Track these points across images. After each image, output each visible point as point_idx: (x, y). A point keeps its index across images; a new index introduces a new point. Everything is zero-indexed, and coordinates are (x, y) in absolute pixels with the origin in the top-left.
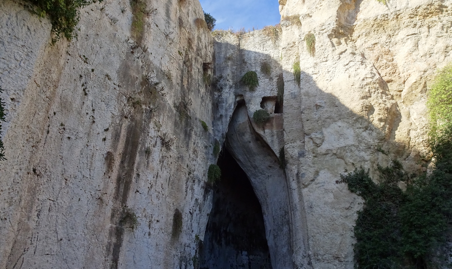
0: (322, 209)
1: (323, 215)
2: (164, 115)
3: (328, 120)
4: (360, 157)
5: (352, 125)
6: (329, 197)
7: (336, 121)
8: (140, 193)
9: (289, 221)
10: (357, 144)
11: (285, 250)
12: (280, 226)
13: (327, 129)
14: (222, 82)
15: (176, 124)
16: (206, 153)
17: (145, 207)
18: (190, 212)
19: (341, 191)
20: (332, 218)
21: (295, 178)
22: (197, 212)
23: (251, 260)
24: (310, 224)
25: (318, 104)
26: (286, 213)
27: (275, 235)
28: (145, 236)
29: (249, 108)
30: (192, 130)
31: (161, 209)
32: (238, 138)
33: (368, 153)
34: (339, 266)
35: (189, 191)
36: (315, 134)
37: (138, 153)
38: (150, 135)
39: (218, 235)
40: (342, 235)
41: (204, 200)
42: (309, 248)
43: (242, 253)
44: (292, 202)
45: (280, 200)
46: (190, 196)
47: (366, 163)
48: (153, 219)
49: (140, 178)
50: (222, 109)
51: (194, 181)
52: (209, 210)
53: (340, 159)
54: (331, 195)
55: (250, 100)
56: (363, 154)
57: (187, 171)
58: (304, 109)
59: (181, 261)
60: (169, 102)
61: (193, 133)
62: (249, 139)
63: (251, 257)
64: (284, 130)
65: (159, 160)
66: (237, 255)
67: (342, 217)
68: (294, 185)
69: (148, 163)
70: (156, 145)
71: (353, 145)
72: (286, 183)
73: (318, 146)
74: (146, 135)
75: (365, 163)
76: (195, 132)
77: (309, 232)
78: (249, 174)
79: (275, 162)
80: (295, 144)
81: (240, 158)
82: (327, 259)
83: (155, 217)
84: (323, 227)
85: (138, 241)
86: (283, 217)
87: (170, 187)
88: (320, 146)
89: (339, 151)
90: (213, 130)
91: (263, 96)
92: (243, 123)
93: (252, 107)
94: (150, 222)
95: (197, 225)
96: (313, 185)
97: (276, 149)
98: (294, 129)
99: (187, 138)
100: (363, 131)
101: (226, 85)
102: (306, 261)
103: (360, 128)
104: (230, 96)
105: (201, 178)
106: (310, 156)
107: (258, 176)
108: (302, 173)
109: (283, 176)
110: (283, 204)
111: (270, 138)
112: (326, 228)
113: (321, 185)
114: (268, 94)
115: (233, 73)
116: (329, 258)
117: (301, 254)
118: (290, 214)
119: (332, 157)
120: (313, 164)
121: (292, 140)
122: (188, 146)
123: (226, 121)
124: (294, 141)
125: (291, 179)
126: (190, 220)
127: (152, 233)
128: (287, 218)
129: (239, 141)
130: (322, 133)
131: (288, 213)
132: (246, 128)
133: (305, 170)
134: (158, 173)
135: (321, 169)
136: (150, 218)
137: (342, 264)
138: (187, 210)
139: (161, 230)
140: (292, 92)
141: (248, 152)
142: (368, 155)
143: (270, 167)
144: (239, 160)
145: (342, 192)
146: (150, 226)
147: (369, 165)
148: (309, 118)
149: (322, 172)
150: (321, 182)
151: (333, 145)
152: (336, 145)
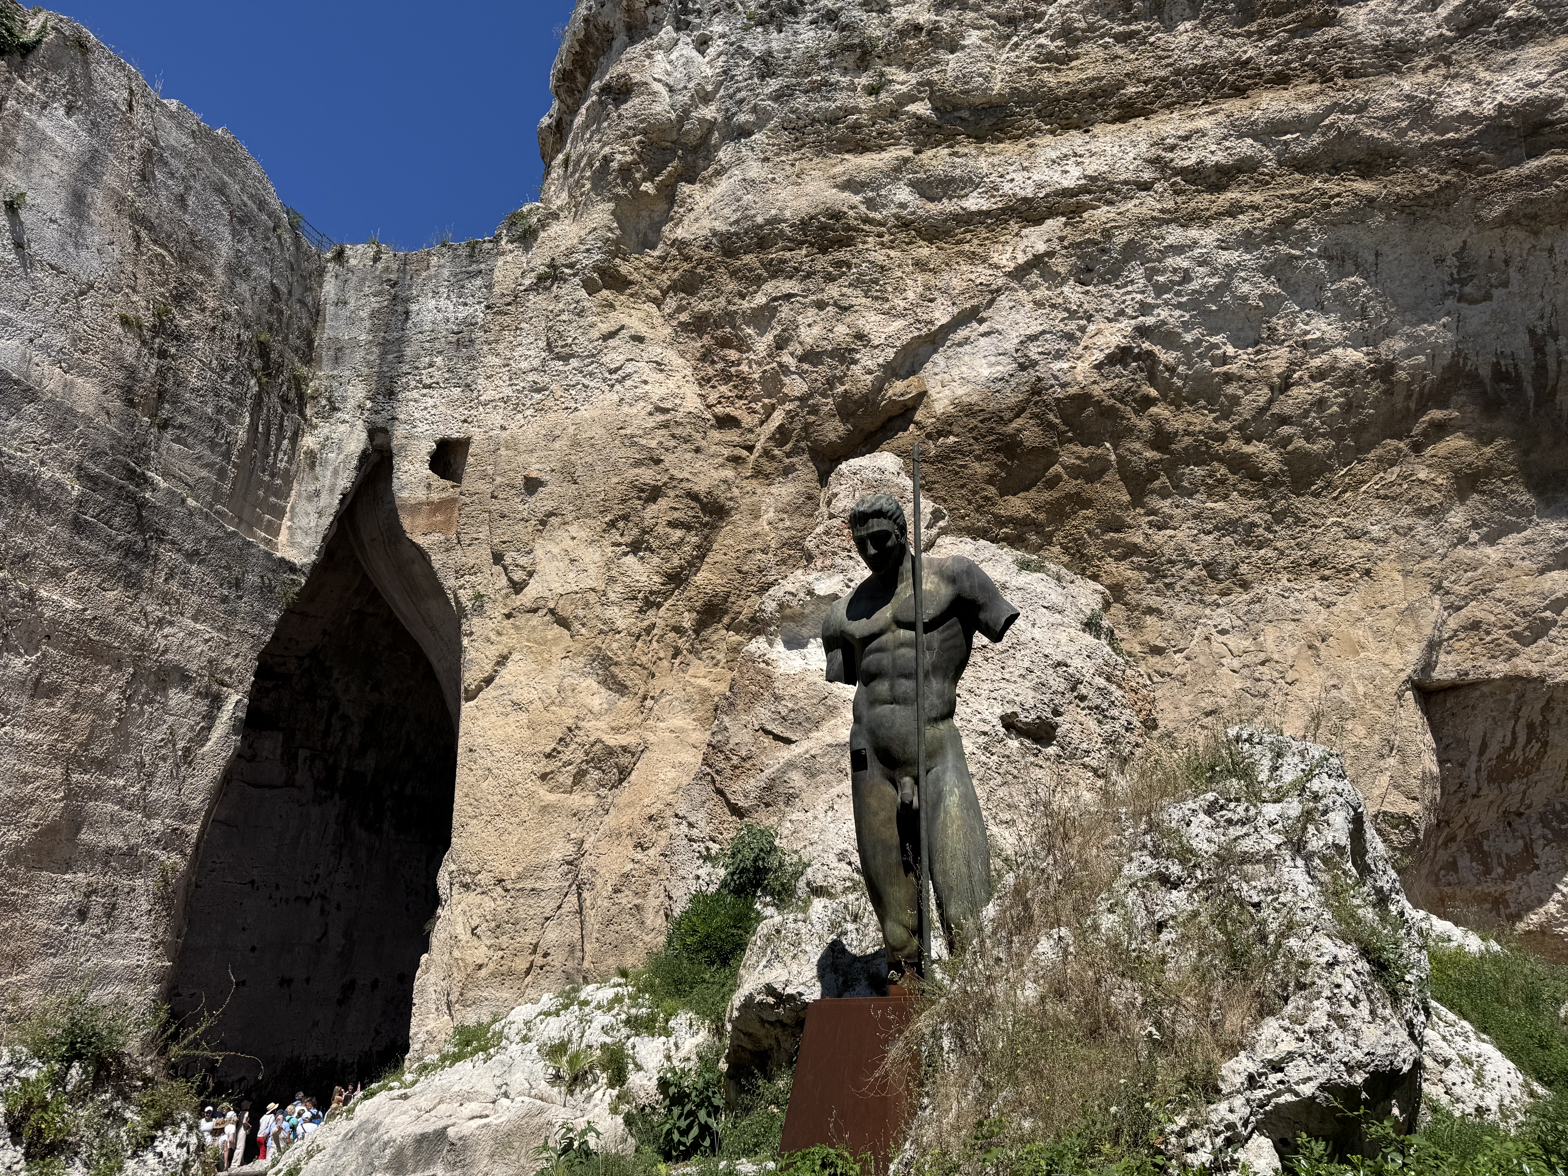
0: (495, 754)
1: (494, 771)
3: (553, 520)
7: (568, 523)
10: (604, 587)
13: (545, 543)
18: (140, 763)
20: (511, 778)
25: (534, 474)
29: (399, 470)
32: (388, 548)
33: (628, 610)
36: (514, 555)
39: (371, 805)
46: (143, 720)
47: (617, 636)
50: (325, 468)
51: (161, 679)
52: (224, 755)
53: (560, 625)
55: (403, 447)
56: (613, 612)
58: (498, 486)
71: (593, 590)
73: (517, 587)
80: (478, 579)
82: (483, 883)
88: (522, 589)
89: (561, 603)
91: (439, 437)
93: (407, 467)
96: (489, 693)
98: (481, 536)
101: (345, 400)
103: (619, 544)
104: (352, 432)
106: (496, 615)
111: (440, 557)
113: (505, 691)
114: (453, 433)
115: (369, 365)
119: (545, 619)
120: (499, 634)
121: (472, 568)
124: (476, 569)
129: (389, 558)
130: (531, 553)
135: (513, 650)
138: (123, 759)
140: (491, 433)
142: (625, 617)
149: (515, 657)
150: (506, 683)
151: (553, 585)
152: (557, 587)
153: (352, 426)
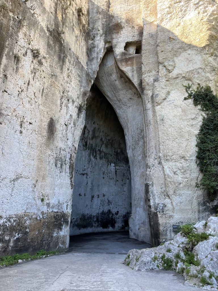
0: (172, 120)
1: (172, 125)
2: (35, 32)
3: (180, 50)
4: (206, 78)
5: (200, 52)
6: (178, 111)
7: (186, 50)
8: (9, 94)
9: (144, 135)
10: (204, 67)
11: (140, 158)
12: (137, 141)
13: (178, 57)
14: (94, 32)
15: (49, 45)
16: (79, 81)
17: (15, 108)
18: (65, 125)
19: (187, 106)
20: (179, 127)
21: (150, 100)
22: (72, 125)
23: (117, 169)
24: (161, 133)
25: (172, 37)
26: (142, 131)
27: (133, 148)
28: (16, 134)
29: (115, 51)
30: (66, 58)
31: (34, 114)
32: (107, 78)
33: (213, 74)
34: (185, 164)
35: (64, 108)
36: (168, 62)
37: (4, 55)
38: (19, 43)
39: (94, 152)
40: (188, 140)
41: (78, 117)
42: (160, 151)
43: (111, 165)
44: (147, 120)
45: (137, 123)
46: (65, 111)
47: (211, 82)
48: (25, 121)
49: (8, 80)
50: (94, 53)
51: (68, 100)
52: (82, 126)
53: (188, 81)
54: (180, 110)
55: (116, 45)
56: (208, 75)
57: (61, 89)
58: (159, 43)
59: (56, 160)
60: (42, 23)
61: (67, 60)
62: (115, 78)
63: (117, 167)
64: (142, 63)
65: (30, 70)
66: (107, 166)
67: (188, 126)
68: (149, 106)
69: (17, 69)
70: (26, 55)
71: (201, 68)
72: (142, 108)
73: (169, 71)
74: (14, 42)
75: (209, 82)
76: (69, 60)
77: (160, 139)
78: (115, 107)
79: (135, 94)
80: (151, 74)
81: (108, 94)
82: (175, 158)
83: (28, 119)
84: (172, 134)
85: (7, 137)
86: (139, 134)
87: (44, 98)
88: (171, 72)
89: (187, 74)
90: (87, 68)
91: (126, 41)
92: (111, 66)
93: (118, 50)
94: (21, 122)
95: (71, 135)
96: (165, 103)
97: (135, 81)
98: (150, 62)
99: (61, 62)
100: (209, 57)
101: (97, 34)
102: (156, 162)
103: (207, 54)
104: (100, 43)
105: (75, 99)
106: (164, 81)
107: (122, 107)
108: (156, 94)
109: (141, 103)
110: (140, 125)
111: (131, 73)
112: (175, 135)
113: (171, 102)
114: (130, 40)
115: (103, 24)
116: (177, 158)
117: (153, 157)
118: (145, 131)
119: (181, 80)
120: (166, 86)
121: (149, 71)
122: (62, 69)
123: (98, 62)
124: (150, 71)
125: (147, 102)
126: (65, 130)
127: (24, 131)
128: (142, 134)
129: (108, 81)
130: (174, 61)
131: (143, 130)
132: (113, 69)
133: (159, 91)
134: (29, 81)
135: (172, 90)
136: (22, 119)
137: (187, 162)
138: (62, 121)
139: (34, 132)
140: (149, 32)
141: (115, 89)
142: (212, 76)
143: (131, 99)
144: (108, 96)
145: (189, 106)
146: (21, 125)
147: (213, 84)
148: (163, 50)
149: (173, 92)
150: (171, 100)
151: (183, 70)
152: (186, 69)
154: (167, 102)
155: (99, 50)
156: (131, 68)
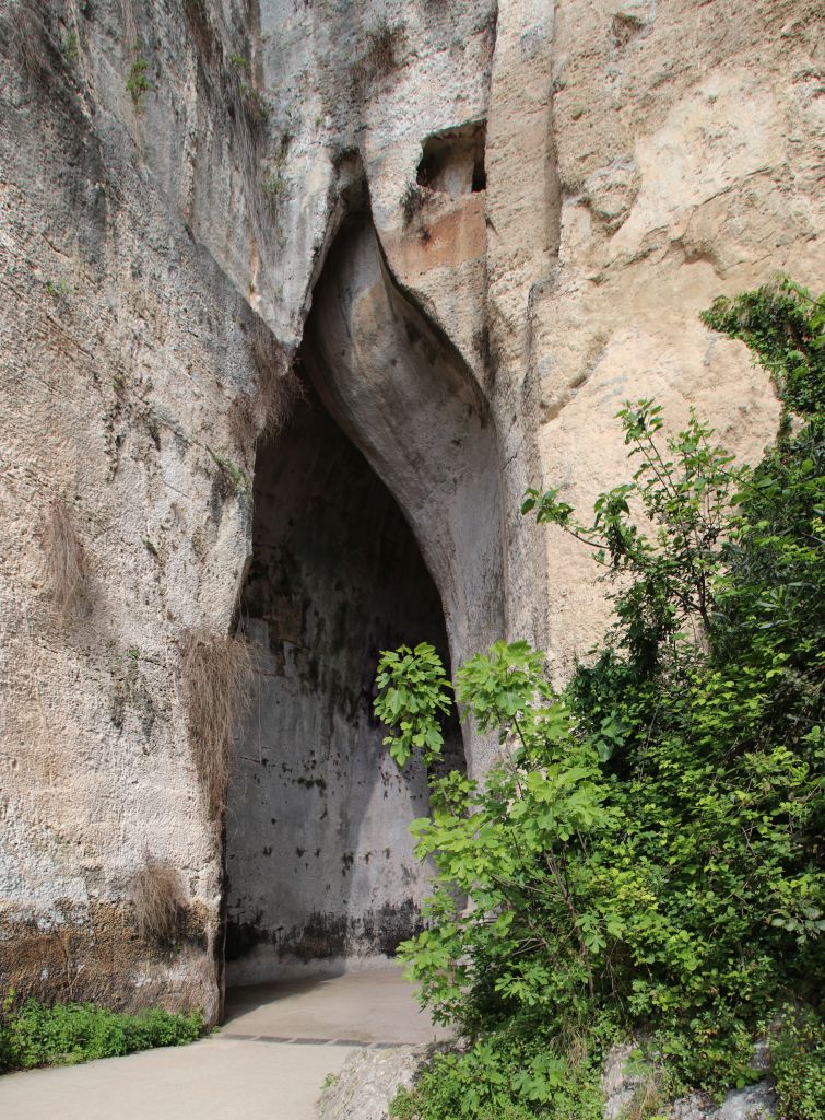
7: (699, 80)
50: (289, 219)
53: (695, 264)
55: (379, 163)
89: (697, 221)
91: (426, 134)
93: (388, 190)
96: (581, 401)
101: (299, 122)
104: (313, 165)
111: (446, 300)
113: (611, 391)
119: (664, 263)
120: (587, 311)
133: (555, 344)
135: (615, 327)
149: (620, 335)
150: (610, 379)
151: (676, 202)
152: (687, 197)
153: (313, 156)
154: (592, 393)
155: (310, 205)
156: (447, 272)
